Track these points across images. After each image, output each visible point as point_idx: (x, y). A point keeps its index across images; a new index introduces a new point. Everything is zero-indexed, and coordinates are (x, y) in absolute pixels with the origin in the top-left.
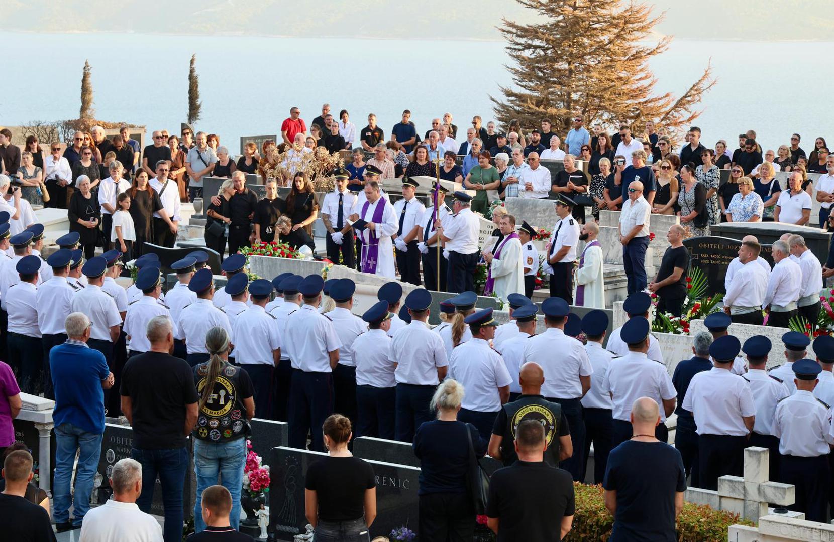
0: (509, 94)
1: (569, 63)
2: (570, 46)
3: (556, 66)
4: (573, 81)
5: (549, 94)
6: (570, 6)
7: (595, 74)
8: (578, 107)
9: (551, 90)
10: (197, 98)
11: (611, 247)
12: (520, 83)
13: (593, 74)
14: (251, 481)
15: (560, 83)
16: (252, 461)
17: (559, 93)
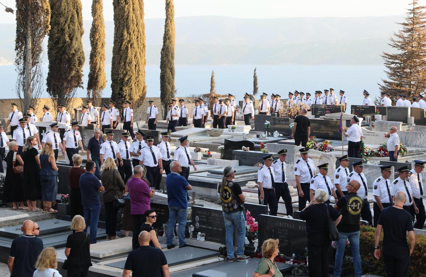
0: (385, 82)
1: (410, 69)
2: (410, 62)
3: (405, 70)
4: (412, 77)
5: (402, 82)
6: (410, 46)
7: (421, 74)
8: (414, 87)
9: (403, 80)
10: (257, 85)
11: (417, 140)
12: (390, 78)
13: (420, 74)
14: (250, 228)
15: (406, 78)
16: (251, 220)
17: (406, 81)
